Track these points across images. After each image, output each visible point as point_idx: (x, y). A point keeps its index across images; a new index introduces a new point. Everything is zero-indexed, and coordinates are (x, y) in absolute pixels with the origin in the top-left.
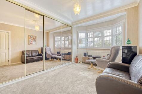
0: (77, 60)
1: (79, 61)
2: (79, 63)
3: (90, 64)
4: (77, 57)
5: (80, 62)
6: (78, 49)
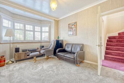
0: (3, 63)
4: (2, 57)
5: (8, 62)
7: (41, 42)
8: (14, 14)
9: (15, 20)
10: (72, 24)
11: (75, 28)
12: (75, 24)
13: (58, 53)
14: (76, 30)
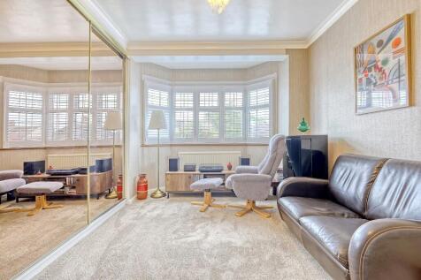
0: (142, 190)
1: (150, 191)
2: (152, 196)
3: (201, 194)
4: (143, 177)
5: (155, 193)
6: (143, 146)
7: (246, 145)
8: (173, 70)
9: (176, 85)
10: (375, 41)
11: (403, 58)
12: (402, 34)
13: (284, 195)
14: (405, 71)
